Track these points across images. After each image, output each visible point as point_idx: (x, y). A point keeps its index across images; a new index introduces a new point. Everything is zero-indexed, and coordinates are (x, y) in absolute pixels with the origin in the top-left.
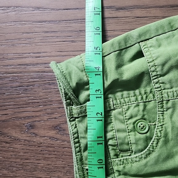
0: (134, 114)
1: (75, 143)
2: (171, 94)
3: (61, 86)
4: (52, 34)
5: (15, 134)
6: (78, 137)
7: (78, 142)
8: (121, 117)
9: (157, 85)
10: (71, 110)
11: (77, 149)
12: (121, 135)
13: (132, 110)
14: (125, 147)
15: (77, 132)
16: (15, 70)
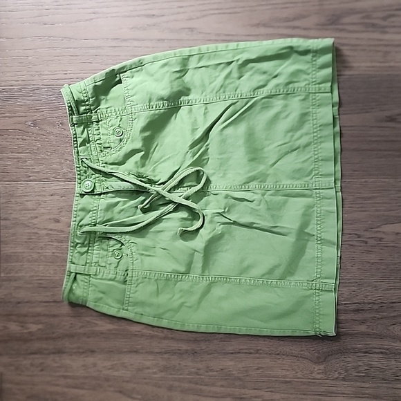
0: (114, 123)
1: (74, 141)
2: (136, 109)
3: (67, 99)
4: (76, 58)
5: (49, 129)
6: (76, 138)
7: (76, 141)
8: (105, 126)
9: (129, 103)
10: (72, 119)
11: (76, 145)
12: (105, 137)
13: (114, 121)
14: (107, 145)
15: (76, 134)
16: (49, 83)
